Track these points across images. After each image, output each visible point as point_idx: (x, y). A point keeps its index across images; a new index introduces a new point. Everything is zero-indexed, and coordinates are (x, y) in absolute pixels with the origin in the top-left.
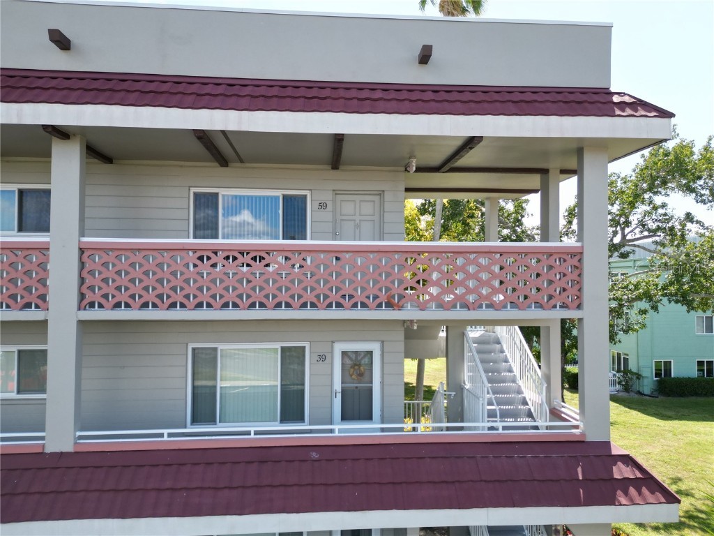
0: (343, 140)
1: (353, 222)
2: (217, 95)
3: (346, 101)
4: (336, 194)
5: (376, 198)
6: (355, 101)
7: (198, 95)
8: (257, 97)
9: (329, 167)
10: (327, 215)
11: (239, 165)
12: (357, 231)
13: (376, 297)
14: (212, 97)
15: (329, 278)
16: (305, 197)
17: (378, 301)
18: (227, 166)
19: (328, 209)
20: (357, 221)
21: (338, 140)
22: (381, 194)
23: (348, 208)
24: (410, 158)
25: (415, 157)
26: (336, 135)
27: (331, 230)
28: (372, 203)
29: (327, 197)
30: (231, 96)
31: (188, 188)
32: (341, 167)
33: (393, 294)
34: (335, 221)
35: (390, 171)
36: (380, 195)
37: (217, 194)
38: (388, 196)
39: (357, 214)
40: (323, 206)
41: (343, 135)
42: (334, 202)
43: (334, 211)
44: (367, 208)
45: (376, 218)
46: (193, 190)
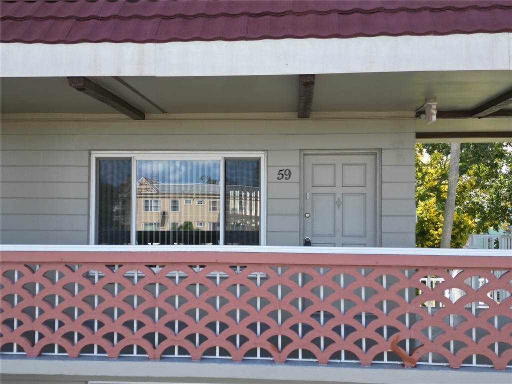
0: (312, 83)
1: (331, 197)
2: (108, 18)
3: (319, 16)
4: (304, 155)
5: (369, 160)
6: (335, 17)
7: (79, 19)
8: (170, 18)
9: (294, 115)
10: (290, 188)
11: (161, 116)
12: (339, 212)
13: (371, 343)
14: (100, 23)
15: (291, 309)
16: (258, 161)
17: (375, 350)
18: (144, 119)
19: (292, 179)
20: (339, 196)
21: (306, 82)
22: (377, 153)
23: (324, 176)
24: (426, 100)
25: (434, 99)
26: (301, 76)
27: (297, 212)
28: (362, 168)
29: (291, 160)
30: (130, 18)
31: (87, 152)
32: (313, 114)
33: (401, 339)
34: (303, 197)
35: (390, 118)
36: (375, 154)
37: (129, 160)
38: (388, 158)
39: (339, 183)
40: (285, 174)
41: (313, 75)
42: (302, 167)
43: (302, 182)
44: (354, 175)
45: (369, 190)
46: (95, 155)
